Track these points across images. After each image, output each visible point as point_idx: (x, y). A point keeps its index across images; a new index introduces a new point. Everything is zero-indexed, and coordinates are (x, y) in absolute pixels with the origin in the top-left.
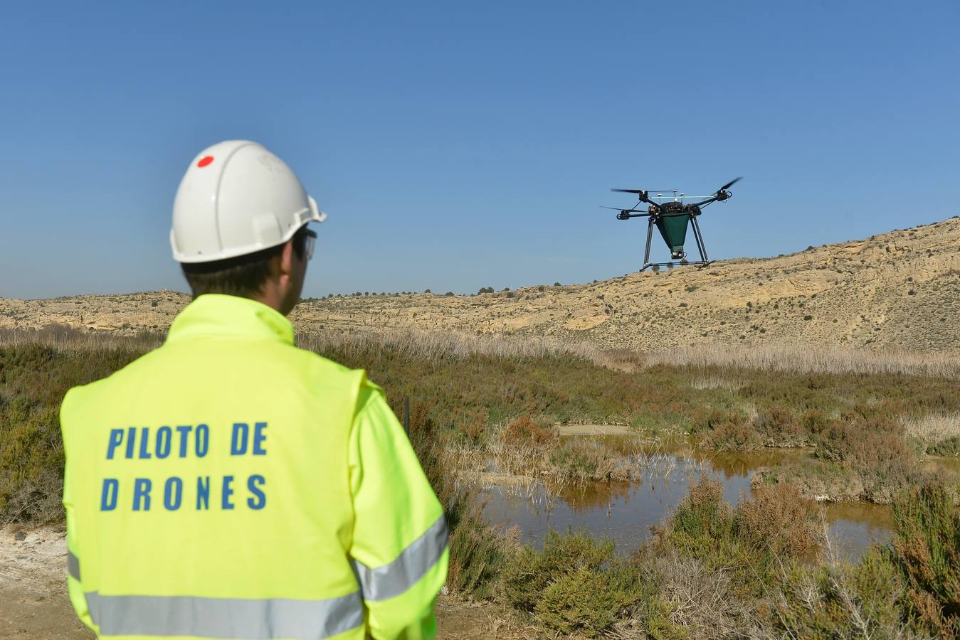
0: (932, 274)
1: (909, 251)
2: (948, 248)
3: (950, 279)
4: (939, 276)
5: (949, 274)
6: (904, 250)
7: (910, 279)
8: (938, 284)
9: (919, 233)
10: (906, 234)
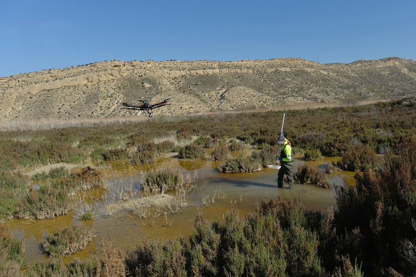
0: (37, 91)
1: (27, 82)
2: (42, 81)
3: (45, 93)
4: (40, 91)
5: (44, 90)
6: (25, 82)
7: (29, 93)
8: (40, 94)
9: (30, 75)
10: (25, 75)
